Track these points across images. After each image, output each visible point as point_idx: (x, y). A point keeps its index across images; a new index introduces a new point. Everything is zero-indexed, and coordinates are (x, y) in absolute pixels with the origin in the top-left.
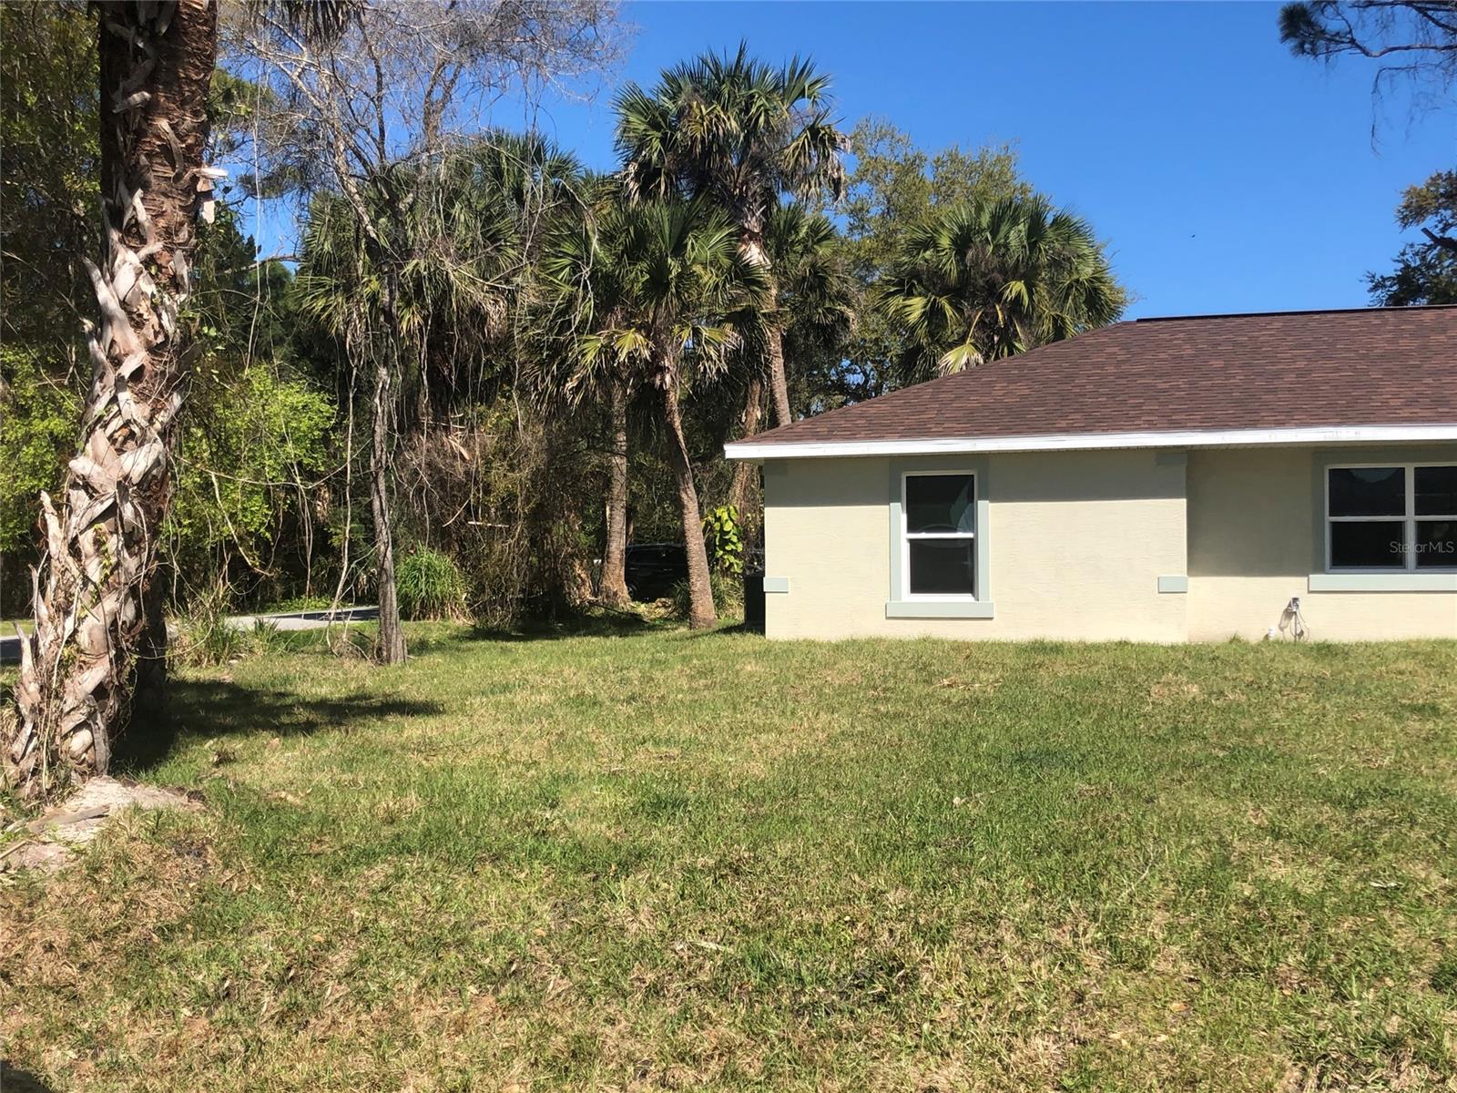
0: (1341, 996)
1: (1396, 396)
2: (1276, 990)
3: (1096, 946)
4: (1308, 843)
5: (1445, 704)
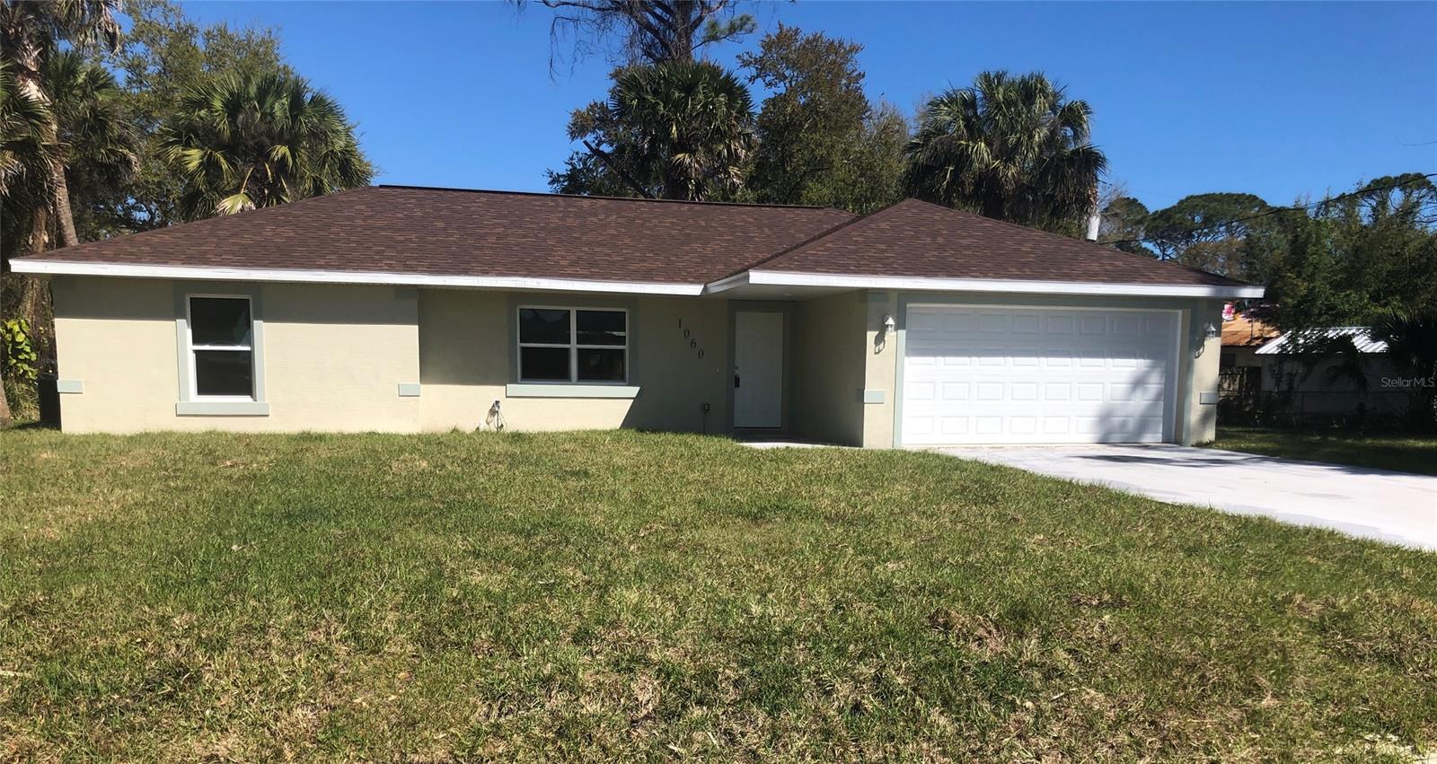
0: (516, 655)
1: (564, 258)
2: (473, 656)
3: (344, 640)
4: (496, 560)
5: (593, 470)
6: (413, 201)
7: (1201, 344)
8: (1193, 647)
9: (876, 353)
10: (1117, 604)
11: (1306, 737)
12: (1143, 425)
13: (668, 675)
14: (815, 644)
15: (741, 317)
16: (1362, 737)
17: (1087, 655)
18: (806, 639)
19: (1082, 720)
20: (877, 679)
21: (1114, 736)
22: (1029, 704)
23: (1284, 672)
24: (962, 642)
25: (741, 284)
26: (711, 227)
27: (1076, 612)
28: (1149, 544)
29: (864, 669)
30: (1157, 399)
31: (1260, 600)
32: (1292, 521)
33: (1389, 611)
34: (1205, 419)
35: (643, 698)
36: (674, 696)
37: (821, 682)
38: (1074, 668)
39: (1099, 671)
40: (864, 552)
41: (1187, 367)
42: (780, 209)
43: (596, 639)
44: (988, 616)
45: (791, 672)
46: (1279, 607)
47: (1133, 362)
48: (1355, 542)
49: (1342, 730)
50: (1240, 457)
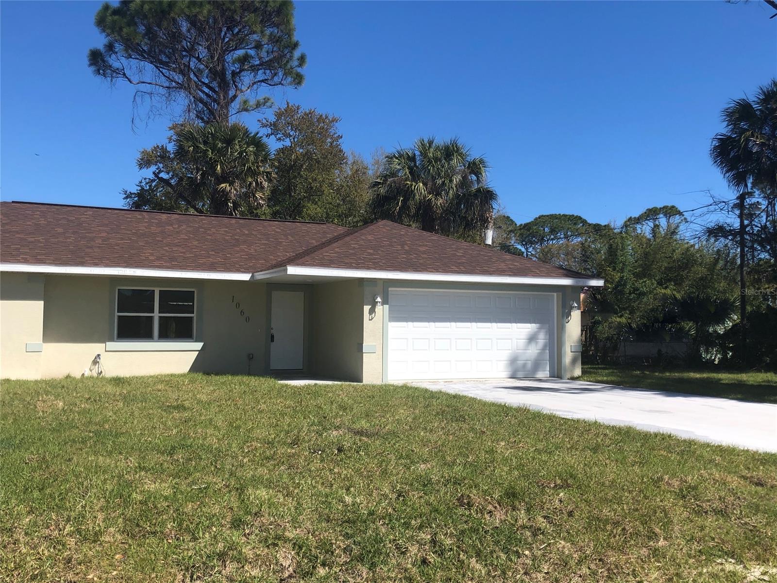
0: (195, 539)
1: (152, 254)
2: (165, 541)
3: (71, 534)
4: (158, 472)
5: (187, 404)
6: (38, 213)
7: (569, 314)
8: (615, 511)
9: (370, 320)
10: (565, 486)
11: (686, 563)
12: (537, 365)
13: (300, 548)
14: (390, 520)
15: (276, 295)
16: (715, 562)
17: (555, 519)
18: (384, 518)
19: (560, 560)
20: (434, 542)
21: (580, 569)
22: (527, 552)
23: (667, 524)
24: (479, 515)
25: (282, 274)
26: (253, 234)
27: (543, 492)
28: (569, 446)
29: (423, 536)
30: (544, 349)
31: (645, 480)
32: (646, 429)
33: (715, 484)
34: (574, 361)
35: (286, 563)
36: (306, 561)
37: (398, 546)
38: (550, 529)
39: (564, 529)
40: (401, 457)
41: (561, 329)
42: (297, 223)
43: (247, 525)
44: (492, 497)
45: (378, 540)
46: (657, 482)
47: (529, 325)
48: (685, 441)
49: (704, 558)
50: (599, 386)
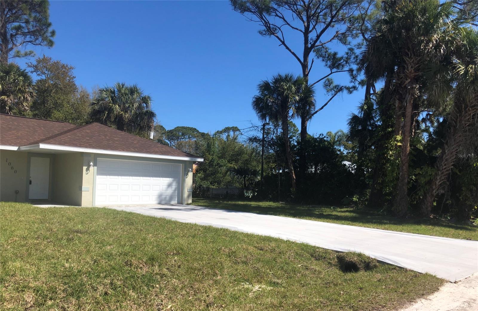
7: (187, 174)
8: (200, 264)
9: (86, 174)
10: (178, 254)
11: (229, 286)
12: (171, 198)
13: (38, 291)
14: (89, 274)
15: (33, 159)
16: (241, 284)
17: (172, 270)
18: (86, 273)
19: (173, 289)
20: (111, 284)
21: (182, 292)
22: (157, 286)
23: (222, 269)
24: (136, 269)
25: (36, 148)
26: (20, 125)
27: (167, 257)
28: (182, 235)
29: (106, 281)
30: (175, 190)
31: (214, 249)
32: (217, 227)
33: (243, 250)
34: (188, 196)
35: (29, 300)
36: (41, 298)
37: (93, 287)
38: (169, 274)
39: (175, 274)
40: (98, 243)
41: (184, 181)
42: (47, 121)
43: (7, 282)
44: (142, 261)
45: (82, 285)
46: (219, 251)
47: (168, 179)
48: (233, 232)
49: (236, 283)
50: (199, 208)
